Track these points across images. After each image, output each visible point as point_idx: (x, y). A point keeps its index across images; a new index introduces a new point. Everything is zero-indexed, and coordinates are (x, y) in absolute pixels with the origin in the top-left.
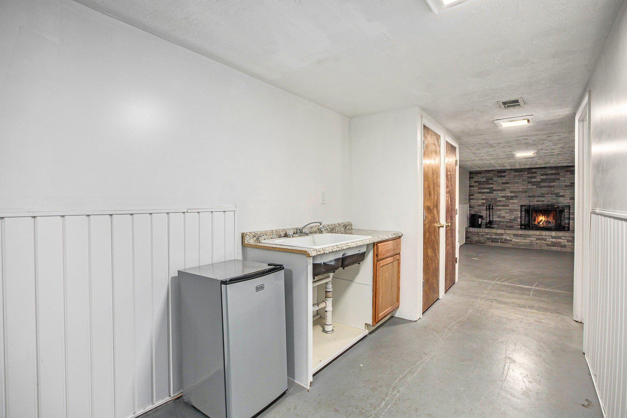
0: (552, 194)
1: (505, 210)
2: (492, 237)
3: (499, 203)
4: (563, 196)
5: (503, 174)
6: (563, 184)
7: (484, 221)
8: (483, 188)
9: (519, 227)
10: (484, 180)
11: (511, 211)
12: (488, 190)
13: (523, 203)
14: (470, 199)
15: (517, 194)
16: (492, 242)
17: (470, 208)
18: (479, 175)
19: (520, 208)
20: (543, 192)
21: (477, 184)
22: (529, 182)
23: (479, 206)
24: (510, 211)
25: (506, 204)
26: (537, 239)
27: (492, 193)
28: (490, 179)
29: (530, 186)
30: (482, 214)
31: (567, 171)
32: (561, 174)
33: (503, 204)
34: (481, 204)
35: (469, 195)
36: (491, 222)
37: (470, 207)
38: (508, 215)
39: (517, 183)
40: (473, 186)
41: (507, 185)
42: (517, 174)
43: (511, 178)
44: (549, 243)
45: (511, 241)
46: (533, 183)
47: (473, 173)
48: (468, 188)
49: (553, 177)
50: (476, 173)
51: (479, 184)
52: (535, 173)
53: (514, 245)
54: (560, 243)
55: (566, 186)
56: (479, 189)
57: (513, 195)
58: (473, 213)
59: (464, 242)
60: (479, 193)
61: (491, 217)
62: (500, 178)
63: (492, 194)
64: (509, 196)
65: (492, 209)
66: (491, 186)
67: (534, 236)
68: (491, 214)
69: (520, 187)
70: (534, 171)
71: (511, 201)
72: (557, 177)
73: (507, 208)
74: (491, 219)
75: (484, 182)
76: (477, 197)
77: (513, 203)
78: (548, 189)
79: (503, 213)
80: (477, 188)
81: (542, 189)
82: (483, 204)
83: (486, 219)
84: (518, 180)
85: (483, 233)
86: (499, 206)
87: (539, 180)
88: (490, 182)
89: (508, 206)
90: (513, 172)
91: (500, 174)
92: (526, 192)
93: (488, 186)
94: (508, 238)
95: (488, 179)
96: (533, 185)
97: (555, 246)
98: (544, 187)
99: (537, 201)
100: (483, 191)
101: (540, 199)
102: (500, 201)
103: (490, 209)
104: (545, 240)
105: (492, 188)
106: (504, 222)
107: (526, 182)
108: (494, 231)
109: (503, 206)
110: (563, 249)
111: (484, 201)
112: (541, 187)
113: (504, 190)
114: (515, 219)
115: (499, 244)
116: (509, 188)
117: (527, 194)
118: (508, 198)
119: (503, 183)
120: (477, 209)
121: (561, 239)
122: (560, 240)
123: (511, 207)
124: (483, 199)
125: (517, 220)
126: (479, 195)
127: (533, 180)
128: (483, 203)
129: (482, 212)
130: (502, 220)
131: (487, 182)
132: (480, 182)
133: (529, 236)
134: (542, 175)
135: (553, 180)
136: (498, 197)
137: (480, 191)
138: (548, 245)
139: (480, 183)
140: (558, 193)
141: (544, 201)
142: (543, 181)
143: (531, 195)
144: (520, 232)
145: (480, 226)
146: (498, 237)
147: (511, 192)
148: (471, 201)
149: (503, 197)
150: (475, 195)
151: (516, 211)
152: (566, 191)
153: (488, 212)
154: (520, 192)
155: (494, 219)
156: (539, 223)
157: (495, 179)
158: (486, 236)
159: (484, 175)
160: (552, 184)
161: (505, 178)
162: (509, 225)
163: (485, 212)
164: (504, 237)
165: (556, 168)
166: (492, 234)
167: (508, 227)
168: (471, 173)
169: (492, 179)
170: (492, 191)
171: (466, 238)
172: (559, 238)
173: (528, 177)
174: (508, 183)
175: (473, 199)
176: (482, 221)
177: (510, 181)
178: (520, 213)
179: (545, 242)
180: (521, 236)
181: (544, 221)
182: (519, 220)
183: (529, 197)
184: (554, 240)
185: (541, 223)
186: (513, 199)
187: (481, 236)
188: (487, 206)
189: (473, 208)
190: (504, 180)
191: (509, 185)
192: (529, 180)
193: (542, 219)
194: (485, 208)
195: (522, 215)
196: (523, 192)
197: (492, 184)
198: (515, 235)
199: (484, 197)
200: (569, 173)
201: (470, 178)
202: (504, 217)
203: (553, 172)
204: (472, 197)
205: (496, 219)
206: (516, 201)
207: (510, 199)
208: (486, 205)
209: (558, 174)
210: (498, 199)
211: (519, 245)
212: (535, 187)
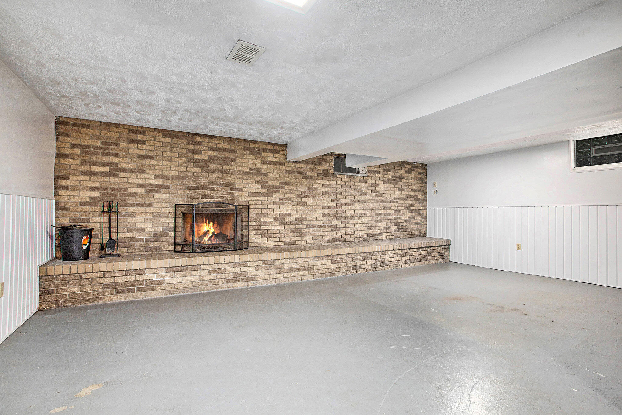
0: (225, 185)
1: (144, 215)
2: (118, 280)
3: (131, 200)
4: (240, 190)
5: (140, 137)
6: (241, 169)
7: (96, 242)
8: (95, 164)
9: (172, 248)
10: (98, 143)
11: (157, 216)
12: (106, 169)
13: (179, 201)
14: (57, 188)
15: (168, 182)
16: (118, 292)
17: (56, 210)
18: (83, 130)
19: (173, 210)
20: (213, 181)
21: (78, 151)
22: (189, 160)
23: (82, 204)
24: (155, 216)
25: (147, 201)
26: (211, 272)
27: (116, 175)
28: (110, 144)
29: (191, 168)
30: (90, 225)
31: (245, 148)
32: (238, 152)
33: (140, 200)
34: (88, 200)
35: (56, 178)
36: (112, 243)
37: (58, 207)
38: (150, 224)
39: (169, 159)
40: (66, 156)
41: (149, 162)
42: (169, 140)
43: (157, 149)
44: (230, 276)
45: (160, 282)
46: (197, 163)
47: (67, 124)
48: (53, 160)
49: (226, 155)
50: (74, 125)
51: (85, 153)
52: (199, 144)
53: (169, 291)
54: (245, 273)
55: (245, 173)
56: (83, 163)
57: (160, 182)
58: (66, 221)
59: (37, 307)
60: (84, 173)
61: (114, 230)
62: (135, 145)
63: (116, 179)
64: (151, 185)
65: (117, 212)
66: (114, 160)
67: (205, 267)
68: (114, 224)
69: (173, 168)
70: (198, 139)
71: (156, 195)
72: (232, 155)
73: (148, 209)
74: (114, 236)
75: (95, 148)
76: (74, 183)
77: (161, 201)
78: (220, 175)
79: (139, 221)
80: (78, 162)
81: (211, 175)
82: (93, 202)
83: (100, 236)
84: (170, 154)
85: (93, 275)
86: (132, 205)
87: (206, 158)
88: (111, 151)
89: (150, 205)
90: (161, 135)
91: (133, 136)
92: (183, 178)
93: (106, 159)
94: (155, 278)
95: (107, 143)
96: (196, 166)
97: (238, 281)
98: (213, 171)
99: (203, 197)
100: (94, 169)
101: (208, 193)
102: (133, 195)
103: (110, 211)
104: (223, 271)
105: (117, 164)
106: (141, 240)
107: (185, 160)
108: (122, 265)
109: (139, 205)
110: (251, 285)
111: (97, 194)
112: (208, 172)
113: (143, 172)
114: (164, 233)
115: (136, 296)
116: (153, 167)
117: (186, 183)
118: (151, 189)
119: (140, 156)
120: (77, 212)
121: (247, 266)
122: (244, 269)
123: (156, 208)
124: (93, 189)
125: (168, 234)
126: (83, 178)
127: (197, 157)
128: (93, 198)
129: (91, 219)
130: (139, 235)
131: (104, 149)
132: (88, 147)
133: (196, 268)
134: (211, 149)
135: (227, 161)
136: (128, 186)
137: (86, 168)
138: (228, 281)
139: (85, 148)
140: (234, 185)
141: (212, 197)
142: (212, 160)
143: (192, 184)
144: (180, 261)
145: (85, 255)
146: (132, 278)
147: (157, 177)
148: (61, 192)
149: (140, 186)
150: (72, 177)
151: (166, 215)
152: (245, 181)
153: (106, 220)
154: (172, 177)
155: (121, 235)
156: (201, 238)
157: (123, 145)
158: (102, 281)
159: (97, 133)
160: (226, 167)
161: (144, 147)
162: (152, 245)
163: (99, 220)
164: (147, 276)
165: (232, 140)
166: (117, 274)
167: (151, 250)
168: (60, 121)
169: (117, 144)
170: (116, 170)
171: (43, 293)
172: (244, 264)
173: (189, 151)
174: (151, 158)
175: (66, 188)
176: (90, 242)
177: (154, 153)
178: (173, 220)
179: (223, 276)
180: (182, 269)
181: (213, 233)
182: (172, 234)
183: (189, 188)
184: (237, 270)
185: (206, 239)
186: (159, 192)
187: (87, 282)
188: (103, 206)
189: (66, 209)
190: (143, 150)
191: (152, 162)
192: (190, 155)
193: (209, 228)
194: (98, 209)
195: (177, 225)
196: (179, 178)
197: (116, 155)
198: (169, 269)
199: (97, 184)
200: (248, 152)
201: (59, 135)
202: (142, 230)
203: (228, 146)
204: (63, 183)
205: (124, 234)
206: (167, 196)
207: (155, 191)
208: (100, 203)
209: (234, 151)
210: (130, 190)
211: (179, 290)
212: (199, 170)
